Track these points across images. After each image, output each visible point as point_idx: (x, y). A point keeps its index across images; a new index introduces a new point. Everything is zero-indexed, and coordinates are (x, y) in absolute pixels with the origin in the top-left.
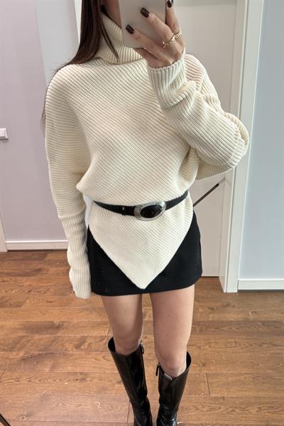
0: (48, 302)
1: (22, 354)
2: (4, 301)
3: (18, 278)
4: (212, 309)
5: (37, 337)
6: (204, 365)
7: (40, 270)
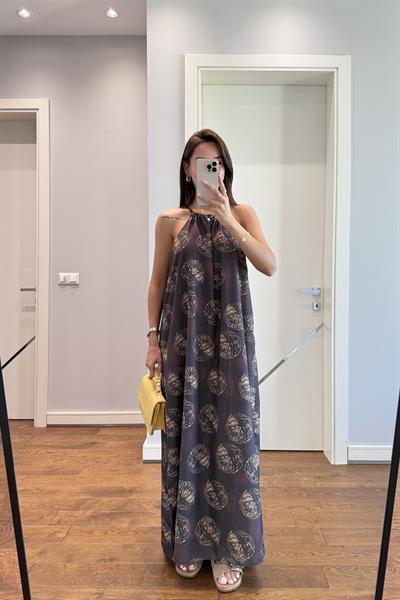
0: (111, 470)
1: (89, 513)
2: (54, 469)
3: (67, 450)
4: (319, 477)
5: (104, 499)
6: (316, 522)
7: (93, 443)
